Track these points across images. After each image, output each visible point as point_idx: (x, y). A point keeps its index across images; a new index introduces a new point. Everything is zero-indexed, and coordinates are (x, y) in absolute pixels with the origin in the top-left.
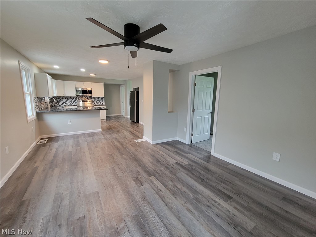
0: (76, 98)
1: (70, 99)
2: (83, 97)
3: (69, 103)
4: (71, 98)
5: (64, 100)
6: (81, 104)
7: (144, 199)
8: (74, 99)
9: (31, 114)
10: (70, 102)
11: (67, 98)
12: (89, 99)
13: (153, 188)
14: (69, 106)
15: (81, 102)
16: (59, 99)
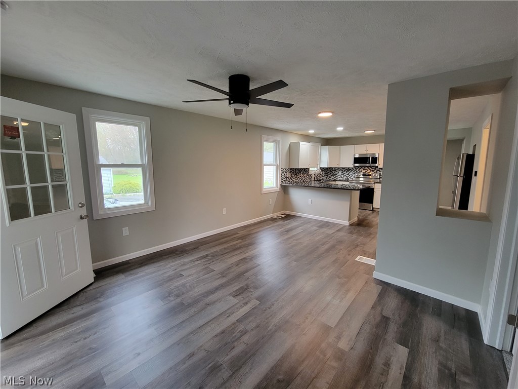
0: (356, 169)
1: (348, 171)
2: (366, 168)
3: (345, 177)
4: (349, 169)
5: (340, 173)
6: (361, 179)
7: (208, 305)
8: (352, 172)
9: (275, 186)
10: (347, 176)
11: (345, 170)
12: (375, 171)
13: (231, 308)
14: (345, 181)
15: (362, 176)
16: (335, 170)
